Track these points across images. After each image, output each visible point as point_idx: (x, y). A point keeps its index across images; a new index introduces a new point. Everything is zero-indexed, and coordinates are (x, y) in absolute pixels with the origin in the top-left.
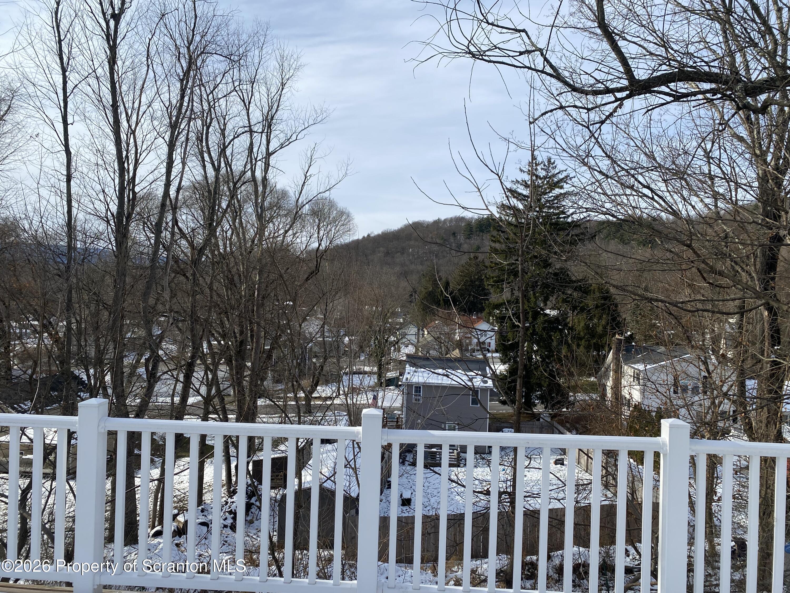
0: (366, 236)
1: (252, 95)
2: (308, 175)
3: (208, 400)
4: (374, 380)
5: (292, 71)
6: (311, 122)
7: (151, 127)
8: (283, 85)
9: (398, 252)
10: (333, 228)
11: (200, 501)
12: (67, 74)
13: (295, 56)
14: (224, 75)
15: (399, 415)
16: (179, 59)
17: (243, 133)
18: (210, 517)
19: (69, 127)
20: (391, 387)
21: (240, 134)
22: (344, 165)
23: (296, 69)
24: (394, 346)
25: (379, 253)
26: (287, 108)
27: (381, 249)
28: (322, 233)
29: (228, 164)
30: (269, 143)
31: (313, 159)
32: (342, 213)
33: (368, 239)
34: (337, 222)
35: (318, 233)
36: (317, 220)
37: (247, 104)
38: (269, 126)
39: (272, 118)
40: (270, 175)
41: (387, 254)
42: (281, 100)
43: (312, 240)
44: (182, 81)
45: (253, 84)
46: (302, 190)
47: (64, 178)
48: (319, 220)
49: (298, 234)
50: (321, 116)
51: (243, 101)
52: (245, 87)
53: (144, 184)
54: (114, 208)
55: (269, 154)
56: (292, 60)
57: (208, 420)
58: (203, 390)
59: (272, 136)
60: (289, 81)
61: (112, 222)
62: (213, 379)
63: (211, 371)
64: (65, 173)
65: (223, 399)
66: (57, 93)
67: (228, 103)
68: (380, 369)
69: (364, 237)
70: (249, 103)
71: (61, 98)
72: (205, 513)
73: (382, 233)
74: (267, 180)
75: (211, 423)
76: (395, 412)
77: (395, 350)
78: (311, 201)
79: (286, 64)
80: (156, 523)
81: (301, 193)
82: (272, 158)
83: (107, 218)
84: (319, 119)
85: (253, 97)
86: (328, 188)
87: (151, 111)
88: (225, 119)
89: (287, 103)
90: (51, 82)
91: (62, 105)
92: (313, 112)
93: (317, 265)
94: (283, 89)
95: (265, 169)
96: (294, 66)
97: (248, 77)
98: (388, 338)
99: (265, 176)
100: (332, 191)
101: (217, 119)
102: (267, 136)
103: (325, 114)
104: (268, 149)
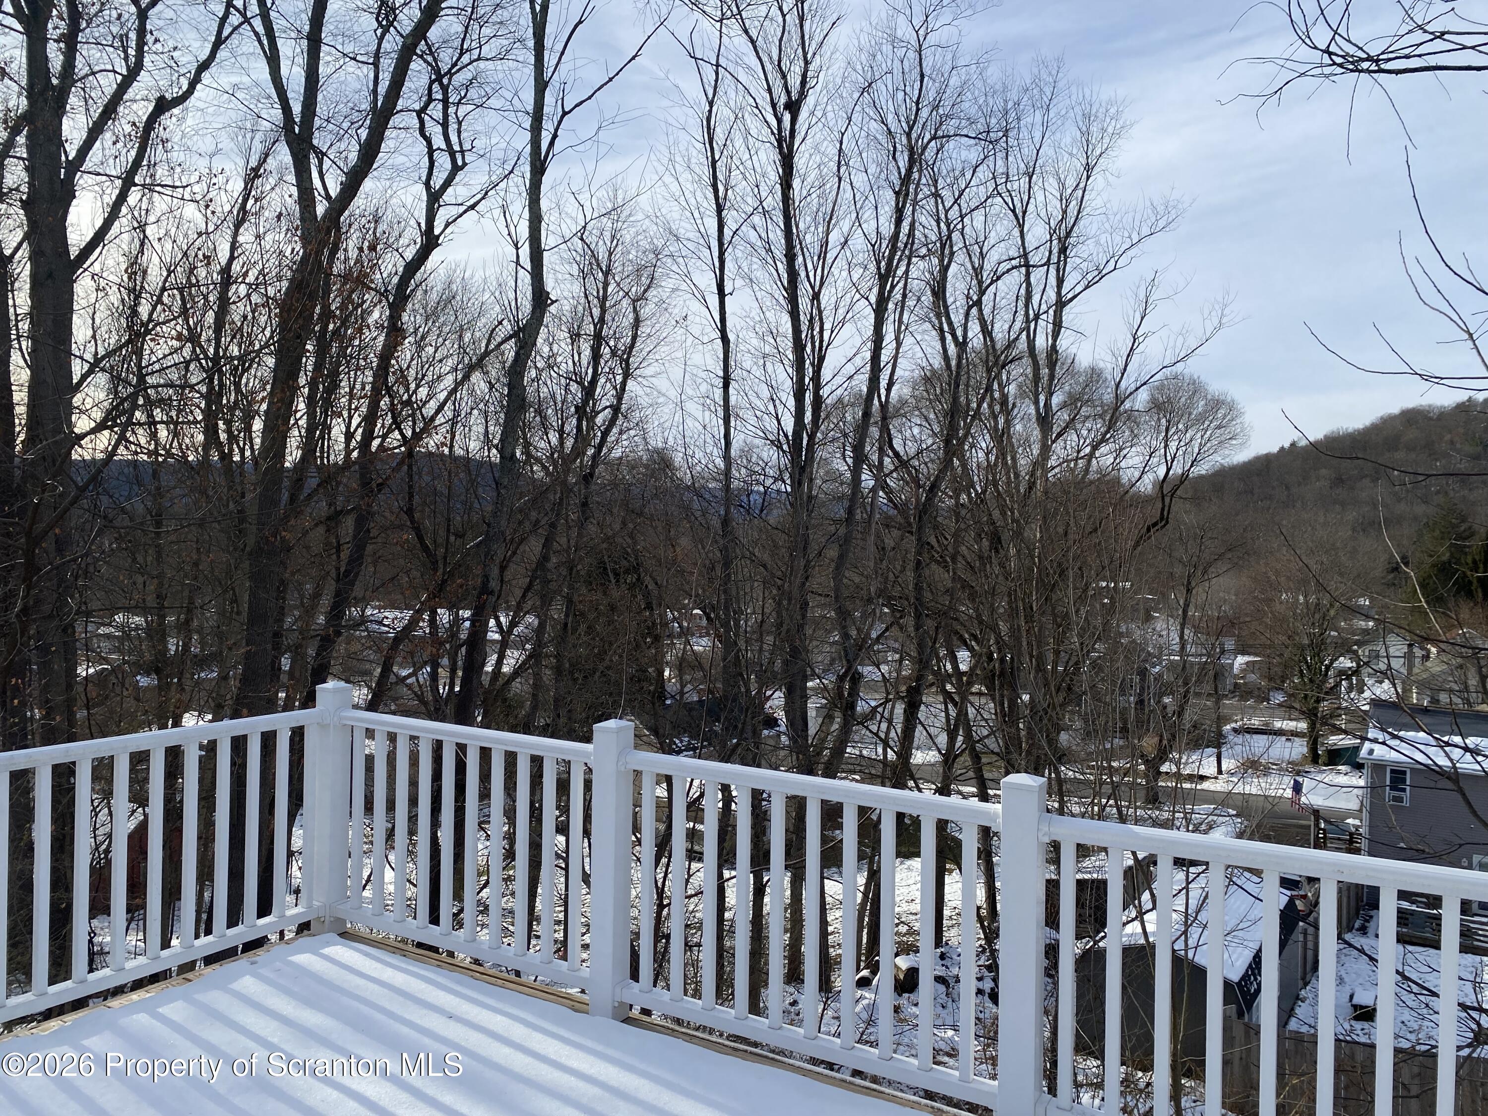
0: (1287, 445)
1: (1029, 198)
2: (1139, 333)
3: (949, 758)
4: (1299, 748)
5: (1106, 140)
6: (1145, 231)
7: (848, 284)
8: (1089, 169)
9: (1367, 476)
10: (1199, 435)
11: (939, 940)
12: (724, 213)
13: (1113, 111)
14: (974, 172)
15: (1357, 828)
16: (894, 158)
17: (1008, 271)
18: (955, 971)
19: (727, 299)
20: (1342, 768)
21: (1004, 274)
22: (1217, 307)
23: (1117, 134)
24: (1349, 678)
25: (1318, 480)
26: (1098, 212)
27: (1323, 472)
28: (1173, 445)
29: (986, 331)
30: (1063, 281)
31: (1150, 301)
32: (1216, 404)
33: (1291, 453)
34: (1207, 423)
35: (1166, 446)
36: (1164, 421)
37: (1020, 215)
38: (1063, 250)
39: (1068, 234)
40: (1064, 343)
41: (1339, 481)
42: (1086, 198)
43: (1154, 460)
44: (897, 194)
45: (1030, 178)
46: (1126, 366)
47: (719, 383)
48: (1169, 421)
49: (1125, 452)
50: (1165, 218)
51: (1014, 211)
52: (1016, 185)
53: (839, 380)
54: (789, 424)
55: (1061, 304)
56: (1108, 120)
57: (949, 795)
58: (942, 739)
59: (1068, 269)
60: (1101, 160)
61: (785, 447)
62: (957, 719)
63: (955, 704)
64: (721, 374)
65: (979, 759)
66: (710, 248)
67: (989, 219)
68: (1312, 726)
69: (1282, 449)
70: (1024, 212)
71: (716, 254)
72: (947, 962)
73: (1325, 436)
74: (1057, 352)
75: (954, 800)
76: (1350, 821)
77: (1350, 689)
78: (1145, 384)
79: (1094, 129)
80: (862, 965)
81: (1125, 370)
82: (1066, 310)
83: (779, 441)
84: (1161, 224)
85: (1032, 200)
86: (1182, 355)
87: (849, 254)
88: (981, 249)
89: (1098, 202)
90: (702, 230)
91: (717, 264)
92: (1150, 211)
93: (1163, 509)
94: (1088, 178)
95: (1053, 331)
96: (1110, 130)
97: (1022, 166)
98: (1332, 662)
99: (1054, 346)
100: (1190, 361)
101: (968, 250)
102: (1058, 270)
103: (1173, 212)
104: (1059, 293)
